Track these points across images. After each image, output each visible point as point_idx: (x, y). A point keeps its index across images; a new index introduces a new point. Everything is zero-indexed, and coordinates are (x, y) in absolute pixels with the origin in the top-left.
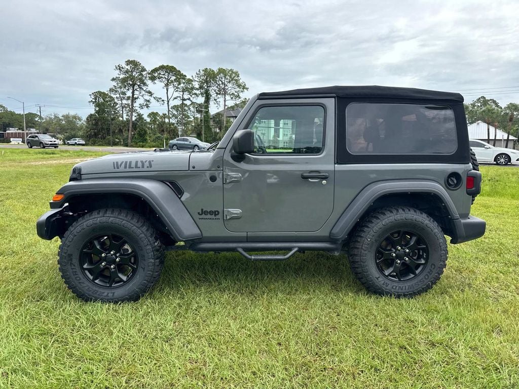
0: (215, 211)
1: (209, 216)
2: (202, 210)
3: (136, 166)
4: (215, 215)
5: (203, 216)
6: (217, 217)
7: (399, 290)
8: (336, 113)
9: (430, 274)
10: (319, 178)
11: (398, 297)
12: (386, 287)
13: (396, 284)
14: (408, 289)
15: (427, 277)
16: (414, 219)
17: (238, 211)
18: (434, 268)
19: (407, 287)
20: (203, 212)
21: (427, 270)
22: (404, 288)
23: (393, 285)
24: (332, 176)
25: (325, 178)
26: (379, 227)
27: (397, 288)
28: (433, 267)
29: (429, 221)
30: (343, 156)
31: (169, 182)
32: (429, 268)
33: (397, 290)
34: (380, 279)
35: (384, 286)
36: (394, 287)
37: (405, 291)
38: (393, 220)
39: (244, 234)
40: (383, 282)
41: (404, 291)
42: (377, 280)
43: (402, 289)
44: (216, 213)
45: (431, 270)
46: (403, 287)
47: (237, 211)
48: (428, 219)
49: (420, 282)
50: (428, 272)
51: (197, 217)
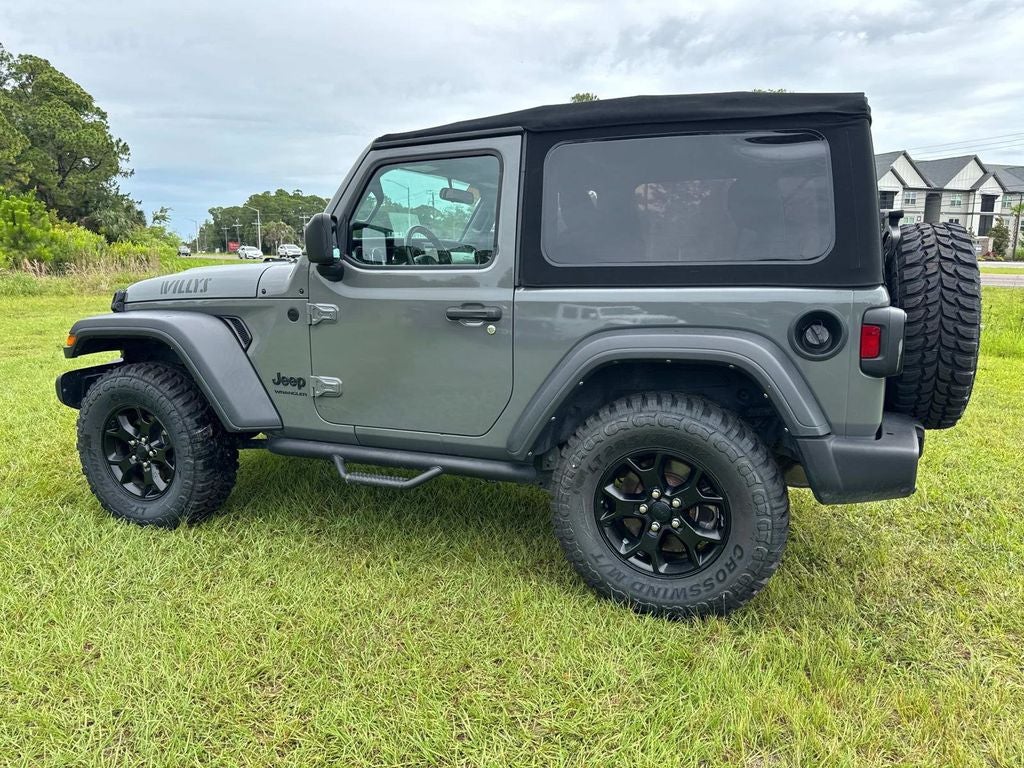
0: (300, 379)
1: (289, 388)
2: (279, 374)
3: (188, 291)
4: (300, 388)
5: (281, 387)
6: (303, 390)
7: (647, 594)
8: (523, 169)
9: (731, 571)
10: (482, 319)
11: (642, 610)
12: (615, 582)
13: (642, 580)
14: (672, 597)
15: (721, 577)
16: (682, 426)
17: (336, 381)
18: (740, 558)
19: (669, 594)
20: (280, 380)
21: (725, 559)
22: (662, 592)
23: (635, 579)
24: (507, 316)
25: (494, 319)
26: (596, 438)
27: (645, 590)
28: (738, 553)
29: (726, 435)
30: (534, 270)
31: (231, 320)
32: (729, 556)
33: (641, 595)
34: (603, 561)
35: (612, 579)
36: (637, 587)
37: (662, 600)
38: (629, 425)
39: (350, 429)
40: (612, 568)
41: (659, 599)
42: (593, 561)
43: (655, 595)
44: (300, 383)
45: (733, 562)
46: (659, 589)
47: (332, 382)
48: (723, 430)
49: (705, 585)
50: (727, 565)
51: (271, 387)
